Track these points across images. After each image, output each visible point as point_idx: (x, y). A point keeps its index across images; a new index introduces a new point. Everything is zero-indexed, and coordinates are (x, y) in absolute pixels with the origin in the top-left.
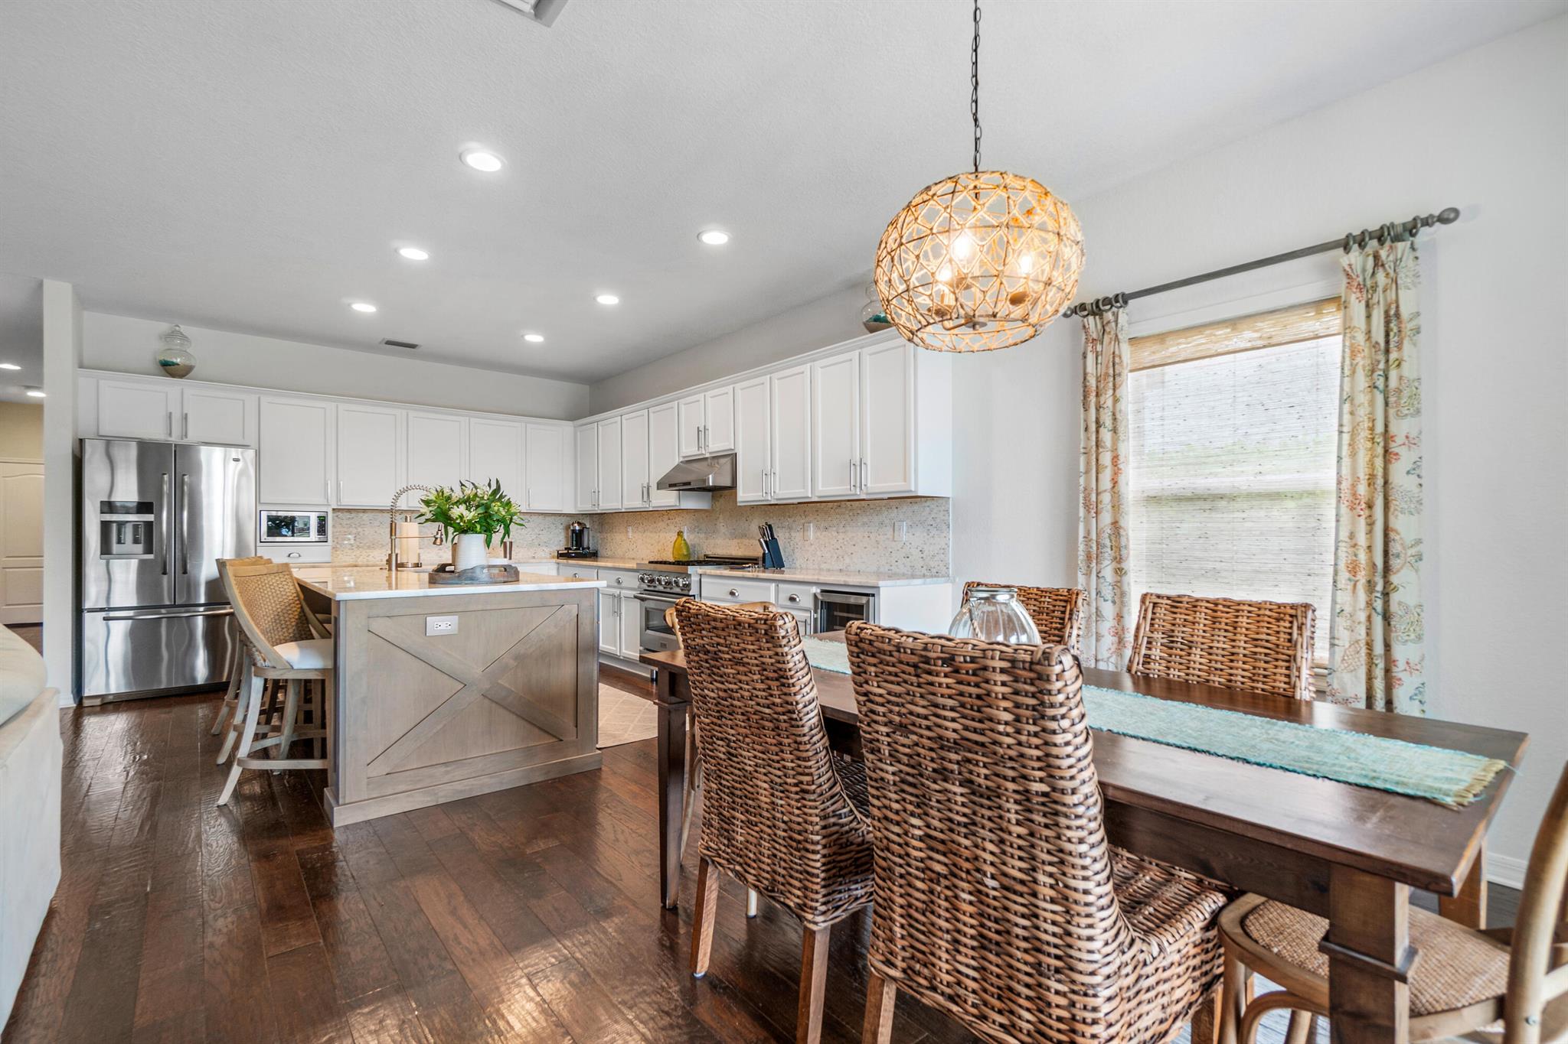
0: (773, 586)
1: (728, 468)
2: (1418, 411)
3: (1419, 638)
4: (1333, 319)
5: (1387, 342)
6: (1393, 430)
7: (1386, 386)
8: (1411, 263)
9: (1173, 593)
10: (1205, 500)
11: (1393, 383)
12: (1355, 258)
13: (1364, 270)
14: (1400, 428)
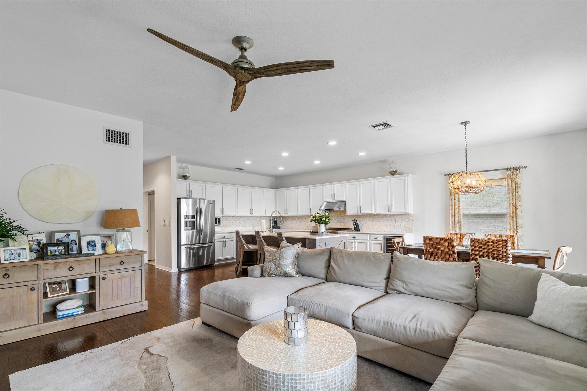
0: (368, 235)
1: (343, 205)
2: (521, 201)
3: (522, 241)
4: (504, 182)
5: (515, 188)
6: (517, 204)
7: (515, 196)
8: (519, 175)
9: (491, 234)
10: (478, 215)
11: (517, 196)
12: (509, 172)
13: (511, 175)
14: (518, 204)
